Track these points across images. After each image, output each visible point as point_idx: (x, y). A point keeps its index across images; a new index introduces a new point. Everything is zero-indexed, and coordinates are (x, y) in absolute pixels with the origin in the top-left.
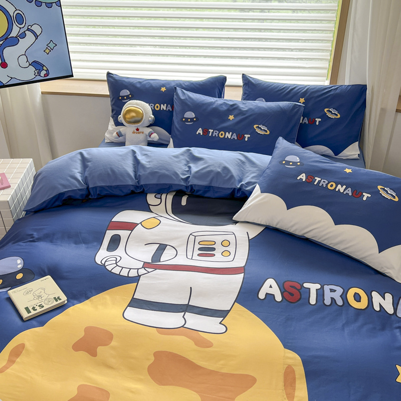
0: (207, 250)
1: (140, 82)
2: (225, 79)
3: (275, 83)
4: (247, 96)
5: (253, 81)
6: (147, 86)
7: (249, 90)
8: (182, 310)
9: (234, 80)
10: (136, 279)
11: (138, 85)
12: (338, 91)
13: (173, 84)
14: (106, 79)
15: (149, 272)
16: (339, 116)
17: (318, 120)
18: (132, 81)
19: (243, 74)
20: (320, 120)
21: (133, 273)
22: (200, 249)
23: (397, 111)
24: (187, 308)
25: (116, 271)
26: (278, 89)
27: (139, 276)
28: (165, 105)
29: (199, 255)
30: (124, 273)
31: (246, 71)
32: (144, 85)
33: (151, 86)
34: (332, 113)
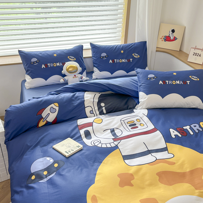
0: (133, 126)
1: (41, 53)
2: (82, 46)
3: (107, 45)
4: (96, 53)
5: (97, 46)
6: (46, 55)
7: (97, 50)
8: (148, 153)
9: (87, 46)
10: (116, 147)
11: (40, 55)
12: (135, 45)
13: (59, 52)
14: (18, 54)
15: (119, 142)
16: (139, 57)
17: (131, 59)
18: (36, 53)
19: (90, 43)
20: (132, 59)
21: (113, 145)
22: (130, 126)
23: (157, 51)
24: (150, 152)
25: (104, 146)
26: (110, 48)
27: (117, 145)
28: (59, 63)
29: (131, 128)
30: (109, 146)
31: (91, 41)
32: (43, 54)
33: (48, 54)
34: (136, 56)
